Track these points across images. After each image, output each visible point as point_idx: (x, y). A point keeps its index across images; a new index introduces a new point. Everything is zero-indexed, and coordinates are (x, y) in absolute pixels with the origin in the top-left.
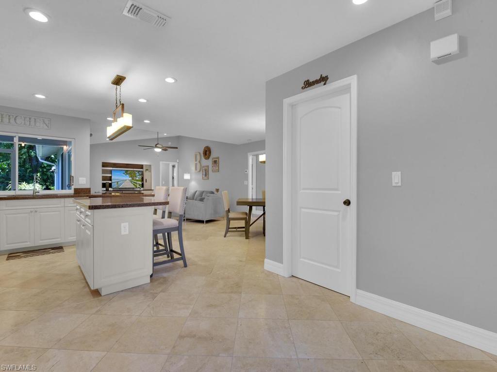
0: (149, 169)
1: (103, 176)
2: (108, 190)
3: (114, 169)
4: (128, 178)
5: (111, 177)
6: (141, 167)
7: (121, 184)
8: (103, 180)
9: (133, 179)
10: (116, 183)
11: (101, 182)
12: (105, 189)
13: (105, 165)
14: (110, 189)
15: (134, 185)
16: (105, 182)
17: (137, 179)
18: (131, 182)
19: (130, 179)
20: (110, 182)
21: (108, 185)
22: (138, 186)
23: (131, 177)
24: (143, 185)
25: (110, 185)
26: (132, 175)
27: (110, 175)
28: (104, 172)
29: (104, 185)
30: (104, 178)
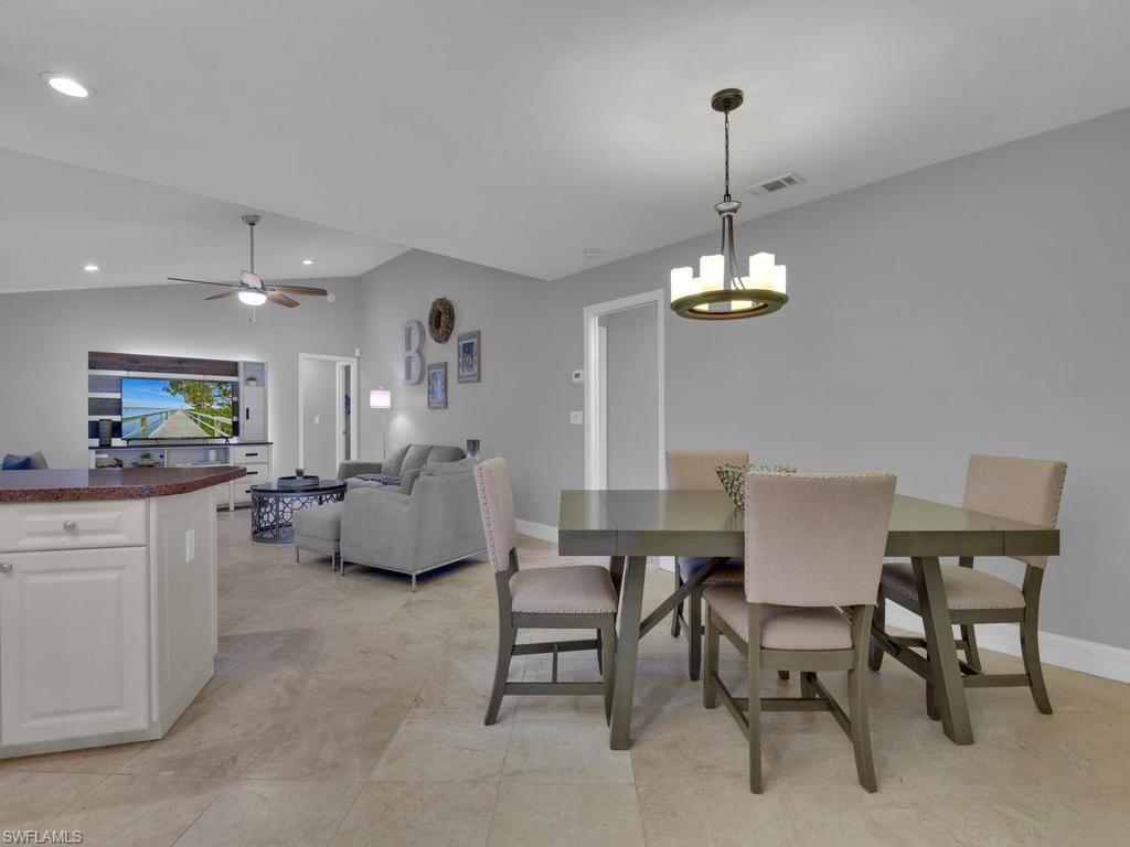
0: (256, 375)
1: (90, 399)
2: (109, 446)
3: (132, 374)
4: (180, 404)
5: (120, 400)
6: (232, 368)
7: (156, 424)
8: (91, 413)
9: (199, 407)
10: (138, 421)
11: (85, 418)
12: (96, 442)
13: (97, 360)
14: (116, 442)
15: (203, 427)
16: (96, 418)
17: (215, 407)
18: (194, 417)
19: (189, 406)
20: (116, 418)
21: (106, 429)
22: (218, 432)
23: (194, 400)
24: (235, 429)
25: (117, 429)
26: (196, 394)
27: (118, 396)
28: (94, 384)
29: (94, 429)
30: (96, 407)
